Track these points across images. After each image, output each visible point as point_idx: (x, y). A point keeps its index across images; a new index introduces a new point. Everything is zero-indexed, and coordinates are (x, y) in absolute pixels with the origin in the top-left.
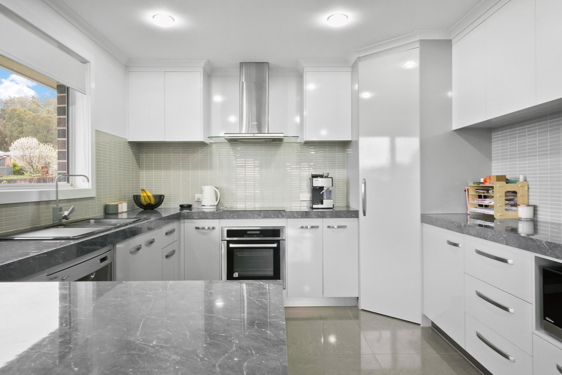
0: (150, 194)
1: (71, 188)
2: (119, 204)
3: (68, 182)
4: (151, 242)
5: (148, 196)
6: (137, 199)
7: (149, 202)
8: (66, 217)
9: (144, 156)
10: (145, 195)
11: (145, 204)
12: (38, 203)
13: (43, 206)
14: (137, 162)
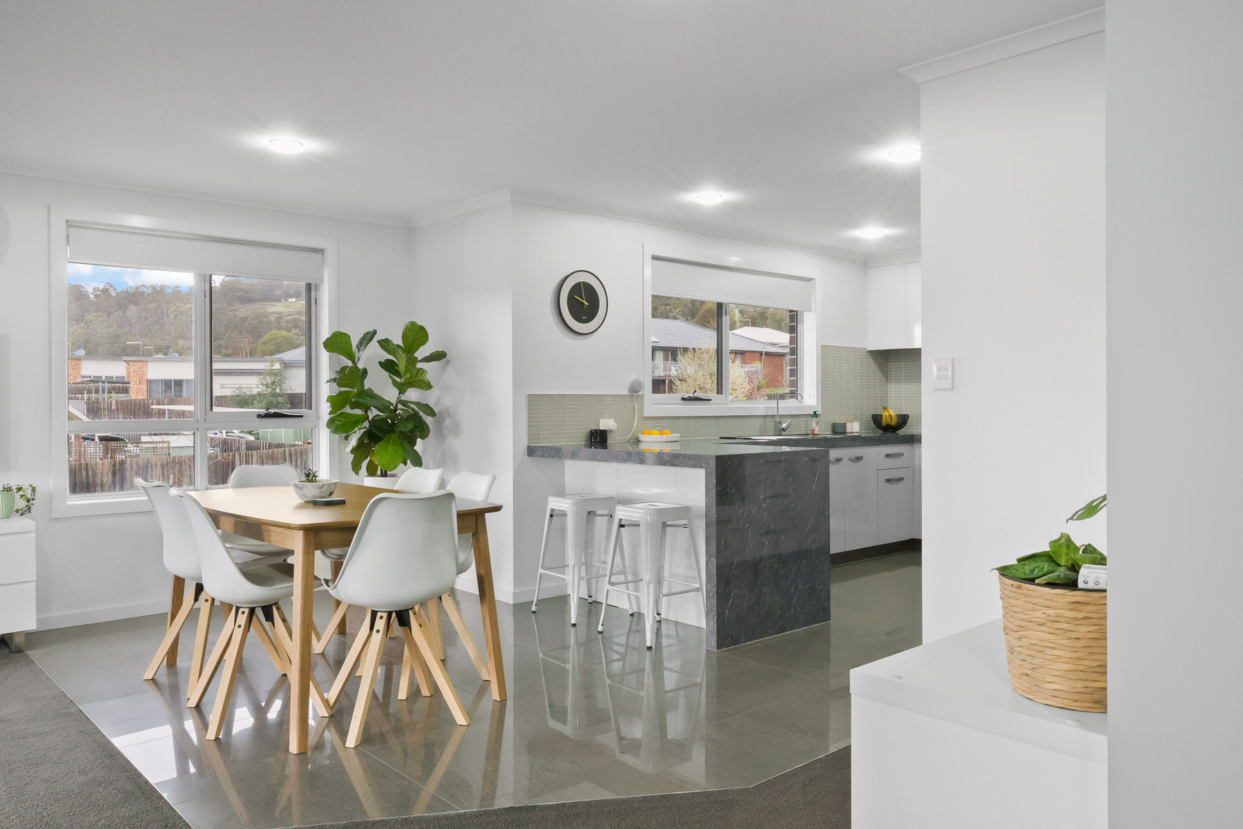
0: (892, 414)
1: (800, 405)
2: (847, 424)
3: (797, 399)
4: (859, 459)
5: (890, 416)
6: (877, 419)
7: (889, 423)
8: (783, 430)
9: (892, 366)
10: (887, 414)
11: (884, 423)
12: (765, 416)
13: (769, 420)
14: (884, 374)
